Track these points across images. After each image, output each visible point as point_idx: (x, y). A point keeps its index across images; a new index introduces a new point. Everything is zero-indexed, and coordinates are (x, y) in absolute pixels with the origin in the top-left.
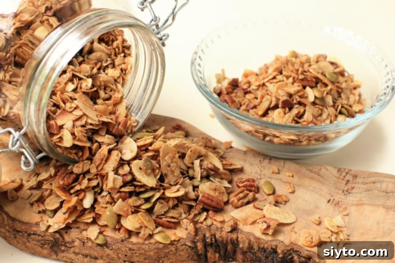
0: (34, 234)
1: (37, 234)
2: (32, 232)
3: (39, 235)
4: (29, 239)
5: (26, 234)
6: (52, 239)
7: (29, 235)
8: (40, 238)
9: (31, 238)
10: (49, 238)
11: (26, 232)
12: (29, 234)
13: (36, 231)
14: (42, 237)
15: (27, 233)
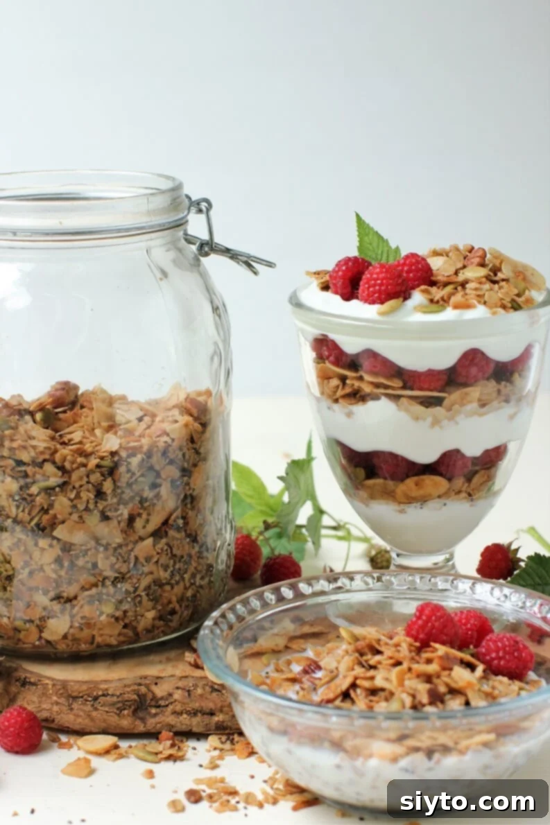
0: (104, 695)
1: (108, 695)
2: (100, 693)
3: (113, 695)
4: (95, 706)
5: (90, 699)
6: (135, 697)
7: (96, 698)
8: (115, 699)
9: (99, 703)
10: (130, 695)
11: (89, 696)
12: (95, 696)
13: (107, 690)
14: (118, 697)
15: (91, 697)
